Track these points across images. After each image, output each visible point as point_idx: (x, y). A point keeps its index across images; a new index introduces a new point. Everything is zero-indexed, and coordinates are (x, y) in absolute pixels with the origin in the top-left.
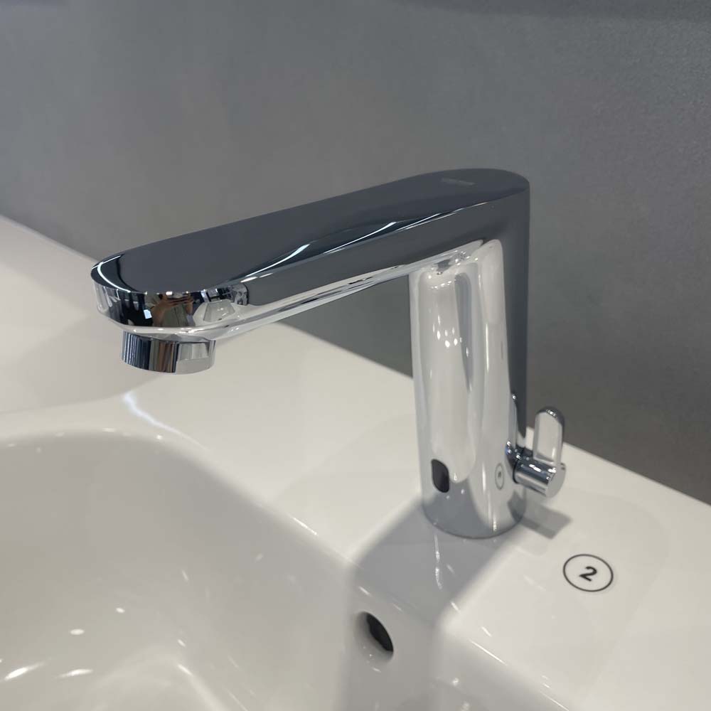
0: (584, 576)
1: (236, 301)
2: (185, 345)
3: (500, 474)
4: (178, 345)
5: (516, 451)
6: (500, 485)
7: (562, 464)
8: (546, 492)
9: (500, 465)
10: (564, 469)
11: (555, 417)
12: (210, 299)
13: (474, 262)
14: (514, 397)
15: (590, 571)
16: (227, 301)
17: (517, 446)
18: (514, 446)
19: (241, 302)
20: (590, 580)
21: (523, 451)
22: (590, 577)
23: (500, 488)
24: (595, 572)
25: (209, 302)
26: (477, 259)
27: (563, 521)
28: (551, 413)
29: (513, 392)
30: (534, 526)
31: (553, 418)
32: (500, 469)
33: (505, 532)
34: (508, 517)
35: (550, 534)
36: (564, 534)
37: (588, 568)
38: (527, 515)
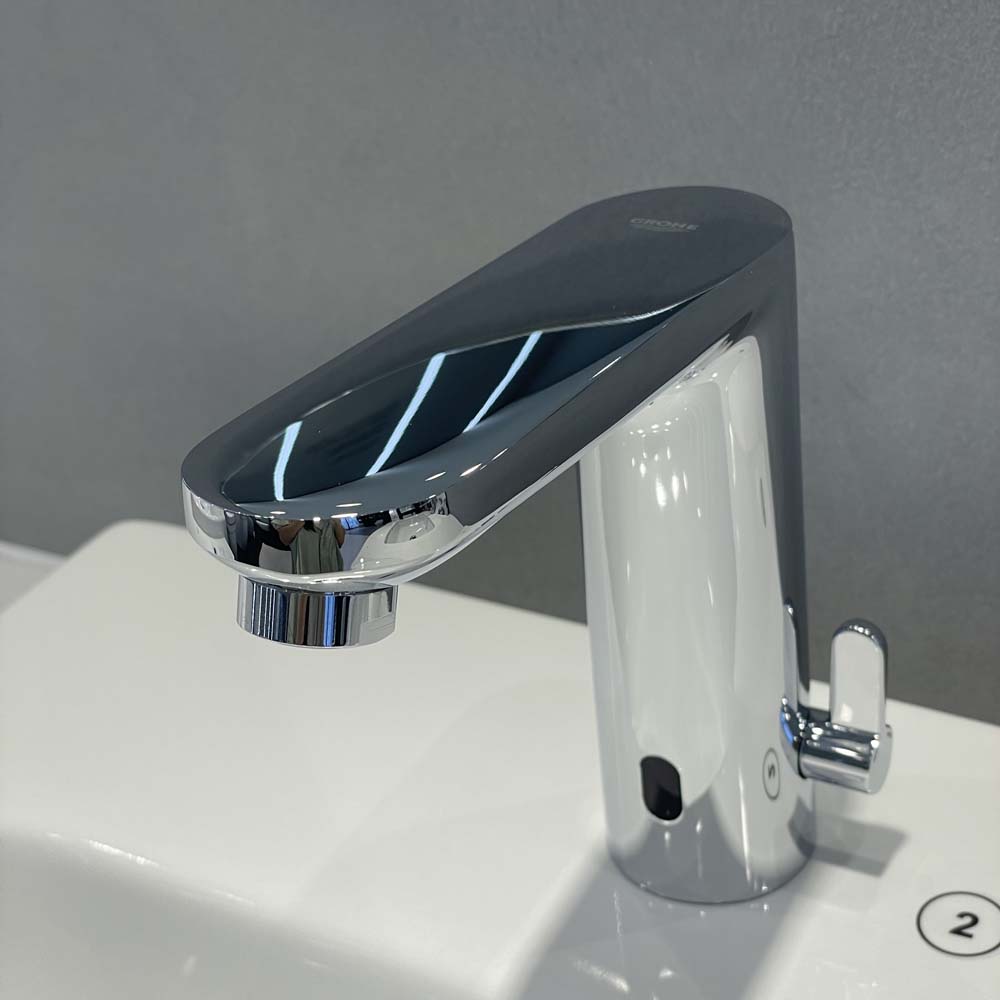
0: (958, 931)
1: (437, 511)
2: (359, 596)
3: (772, 770)
4: (348, 599)
5: (798, 715)
6: (773, 794)
7: (888, 726)
8: (866, 786)
9: (771, 750)
10: (890, 735)
11: (869, 636)
12: (401, 516)
13: (711, 380)
14: (790, 610)
15: (967, 920)
16: (426, 513)
17: (801, 708)
18: (795, 707)
19: (442, 512)
20: (970, 936)
21: (809, 714)
22: (968, 931)
23: (774, 798)
24: (975, 921)
25: (398, 520)
26: (715, 375)
27: (892, 840)
28: (861, 630)
29: (787, 601)
30: (842, 859)
31: (867, 640)
32: (771, 760)
33: (788, 881)
34: (789, 850)
35: (876, 868)
36: (901, 863)
37: (962, 916)
38: (821, 841)
